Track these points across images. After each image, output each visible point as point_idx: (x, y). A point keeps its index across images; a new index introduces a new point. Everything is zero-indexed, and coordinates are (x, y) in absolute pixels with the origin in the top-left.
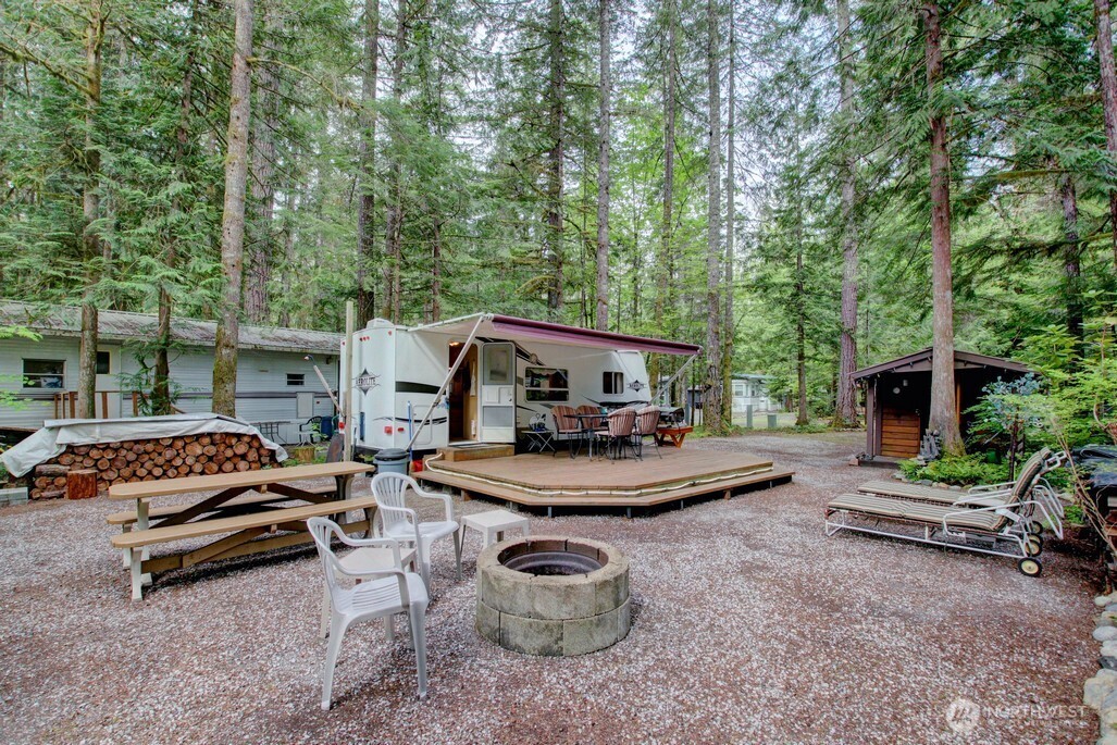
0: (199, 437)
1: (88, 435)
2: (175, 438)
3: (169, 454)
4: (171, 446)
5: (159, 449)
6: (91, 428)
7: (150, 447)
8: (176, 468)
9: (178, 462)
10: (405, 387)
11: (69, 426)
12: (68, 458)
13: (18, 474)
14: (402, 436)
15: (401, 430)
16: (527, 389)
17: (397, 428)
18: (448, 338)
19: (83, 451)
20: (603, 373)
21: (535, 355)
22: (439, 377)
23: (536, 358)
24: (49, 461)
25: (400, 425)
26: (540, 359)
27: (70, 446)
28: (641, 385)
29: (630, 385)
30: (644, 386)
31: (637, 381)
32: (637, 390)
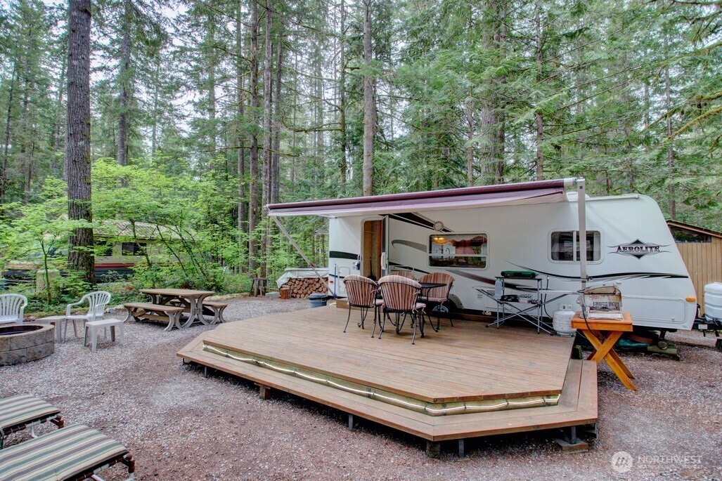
1: (296, 274)
3: (317, 285)
4: (318, 282)
5: (315, 283)
6: (296, 272)
7: (312, 281)
9: (320, 290)
10: (335, 255)
11: (291, 271)
12: (290, 283)
13: (279, 287)
14: (331, 286)
15: (332, 282)
16: (430, 255)
17: (329, 280)
18: (362, 218)
19: (294, 281)
20: (552, 234)
21: (441, 223)
22: (356, 247)
23: (443, 226)
24: (285, 284)
25: (331, 279)
26: (447, 226)
27: (290, 279)
28: (651, 248)
29: (619, 248)
30: (660, 249)
31: (638, 242)
32: (639, 256)
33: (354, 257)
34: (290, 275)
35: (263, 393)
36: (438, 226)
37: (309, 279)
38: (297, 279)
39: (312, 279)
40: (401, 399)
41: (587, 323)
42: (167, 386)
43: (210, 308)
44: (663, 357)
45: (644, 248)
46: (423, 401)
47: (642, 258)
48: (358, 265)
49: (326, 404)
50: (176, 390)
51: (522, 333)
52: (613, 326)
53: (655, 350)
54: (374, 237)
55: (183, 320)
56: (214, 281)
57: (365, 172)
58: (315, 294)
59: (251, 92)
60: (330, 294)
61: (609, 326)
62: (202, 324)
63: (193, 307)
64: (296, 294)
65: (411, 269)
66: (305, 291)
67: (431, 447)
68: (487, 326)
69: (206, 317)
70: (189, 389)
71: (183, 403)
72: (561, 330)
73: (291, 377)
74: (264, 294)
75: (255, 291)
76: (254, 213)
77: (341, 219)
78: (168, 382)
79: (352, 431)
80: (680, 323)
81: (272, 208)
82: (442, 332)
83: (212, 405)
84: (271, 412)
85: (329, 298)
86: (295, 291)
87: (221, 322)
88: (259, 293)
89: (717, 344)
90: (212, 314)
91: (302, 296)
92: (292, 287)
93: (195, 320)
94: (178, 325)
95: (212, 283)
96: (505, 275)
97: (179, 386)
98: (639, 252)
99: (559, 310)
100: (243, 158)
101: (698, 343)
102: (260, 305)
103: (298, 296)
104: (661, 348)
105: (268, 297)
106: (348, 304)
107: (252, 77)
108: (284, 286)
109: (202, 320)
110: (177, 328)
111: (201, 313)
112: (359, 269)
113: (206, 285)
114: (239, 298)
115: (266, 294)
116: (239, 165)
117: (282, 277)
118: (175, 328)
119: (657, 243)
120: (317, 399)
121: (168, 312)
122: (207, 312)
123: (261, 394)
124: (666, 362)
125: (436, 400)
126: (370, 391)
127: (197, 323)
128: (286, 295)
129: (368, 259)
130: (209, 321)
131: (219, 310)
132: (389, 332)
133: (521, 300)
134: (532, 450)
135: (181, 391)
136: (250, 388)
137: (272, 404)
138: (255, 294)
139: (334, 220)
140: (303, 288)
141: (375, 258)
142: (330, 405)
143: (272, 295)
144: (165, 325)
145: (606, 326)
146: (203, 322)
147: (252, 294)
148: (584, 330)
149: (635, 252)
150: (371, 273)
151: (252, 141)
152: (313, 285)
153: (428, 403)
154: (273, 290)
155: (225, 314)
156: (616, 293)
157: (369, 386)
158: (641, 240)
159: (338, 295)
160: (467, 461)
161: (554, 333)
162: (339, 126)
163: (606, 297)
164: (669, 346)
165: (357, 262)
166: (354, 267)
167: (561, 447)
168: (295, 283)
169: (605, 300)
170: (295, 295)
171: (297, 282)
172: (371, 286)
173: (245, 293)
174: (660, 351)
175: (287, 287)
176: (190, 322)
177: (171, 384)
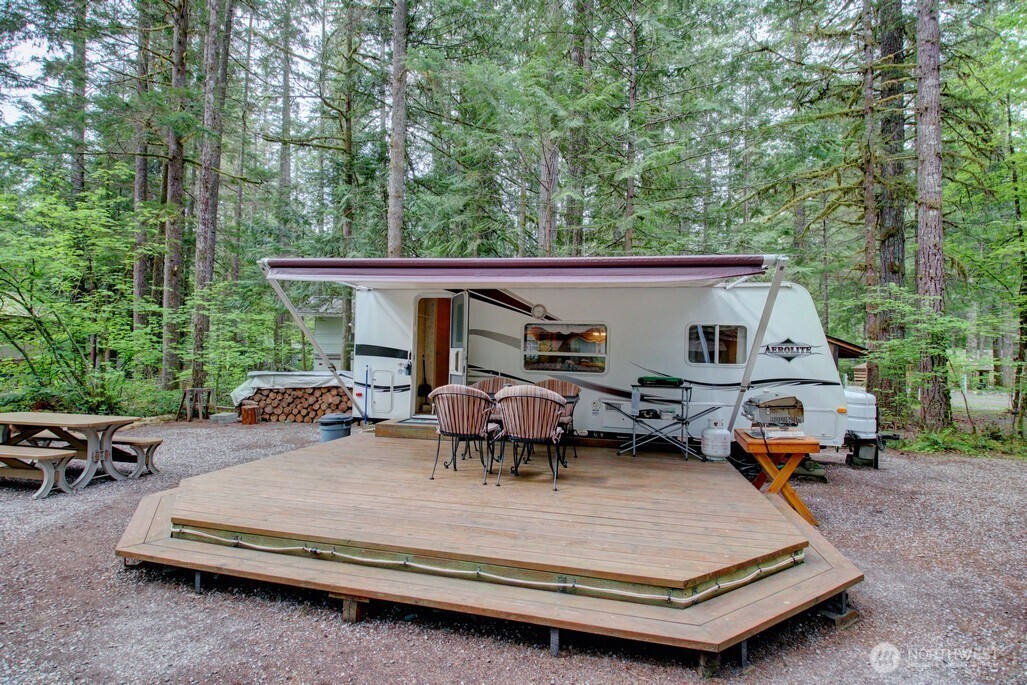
0: (329, 389)
1: (269, 382)
2: (314, 389)
3: (311, 400)
4: (312, 394)
5: (306, 396)
6: (269, 378)
7: (300, 393)
8: (316, 411)
9: (316, 407)
10: (367, 350)
11: (259, 376)
12: (258, 397)
13: (236, 404)
14: (360, 402)
15: (360, 395)
16: (525, 353)
17: (355, 391)
18: (415, 294)
19: (265, 393)
20: (691, 329)
21: (543, 307)
22: (406, 340)
23: (545, 311)
24: (249, 398)
25: (357, 389)
26: (551, 312)
27: (259, 389)
28: (803, 348)
29: (768, 348)
30: (813, 350)
31: (788, 341)
32: (789, 359)
33: (403, 354)
34: (258, 383)
35: (351, 611)
36: (538, 312)
37: (294, 389)
38: (271, 390)
39: (300, 389)
40: (625, 589)
41: (766, 444)
42: (119, 625)
43: (127, 449)
44: (810, 480)
45: (795, 349)
46: (663, 587)
47: (793, 361)
48: (409, 368)
49: (503, 617)
50: (146, 630)
51: (666, 461)
52: (798, 447)
53: (801, 472)
54: (428, 323)
55: (73, 474)
56: (102, 394)
57: (392, 224)
58: (330, 416)
59: (175, 61)
60: (355, 413)
61: (793, 448)
62: (111, 479)
63: (92, 448)
64: (270, 415)
65: (497, 373)
66: (287, 410)
67: (707, 662)
68: (619, 454)
69: (119, 465)
70: (176, 626)
71: (185, 662)
72: (715, 454)
73: (397, 573)
74: (206, 416)
75: (189, 412)
76: (174, 274)
77: (378, 294)
78: (115, 615)
79: (558, 656)
80: (831, 438)
81: (273, 266)
82: (573, 467)
83: (253, 654)
84: (388, 647)
85: (357, 420)
86: (268, 410)
87: (150, 473)
88: (195, 414)
89: (847, 461)
90: (133, 459)
91: (282, 418)
92: (262, 404)
93: (98, 473)
94: (62, 485)
95: (99, 399)
96: (643, 382)
97: (148, 622)
98: (790, 354)
99: (709, 427)
100: (145, 176)
101: (832, 461)
102: (209, 436)
103: (274, 418)
104: (808, 470)
105: (216, 421)
106: (438, 431)
107: (176, 36)
108: (246, 402)
109: (111, 472)
110: (60, 491)
111: (110, 458)
112: (410, 374)
113: (87, 402)
114: (157, 425)
115: (212, 417)
116: (137, 187)
117: (241, 387)
118: (56, 491)
119: (809, 344)
120: (484, 610)
121: (42, 460)
122: (119, 456)
123: (346, 614)
124: (815, 485)
125: (686, 583)
126: (565, 581)
127: (102, 478)
128: (250, 416)
129: (421, 359)
130: (126, 474)
131: (146, 450)
132: (504, 473)
133: (664, 416)
134: (803, 633)
135: (161, 631)
136: (312, 605)
137: (376, 629)
138: (189, 415)
139: (365, 294)
140: (284, 404)
141: (429, 356)
142: (512, 618)
143: (223, 418)
144: (33, 486)
145: (788, 447)
146: (114, 475)
147: (181, 416)
148: (761, 454)
149: (784, 353)
150: (425, 380)
151: (173, 147)
152: (303, 400)
153: (673, 589)
154: (223, 410)
155: (159, 459)
156: (797, 407)
157: (563, 573)
158: (792, 339)
159: (371, 416)
160: (753, 671)
161: (705, 459)
162: (342, 145)
163: (786, 411)
164: (816, 467)
165: (405, 362)
166: (400, 371)
167: (833, 622)
168: (268, 396)
169: (785, 414)
170: (267, 417)
171: (272, 395)
172: (483, 402)
173: (166, 416)
174: (805, 472)
175: (253, 405)
176: (86, 476)
177: (122, 618)
